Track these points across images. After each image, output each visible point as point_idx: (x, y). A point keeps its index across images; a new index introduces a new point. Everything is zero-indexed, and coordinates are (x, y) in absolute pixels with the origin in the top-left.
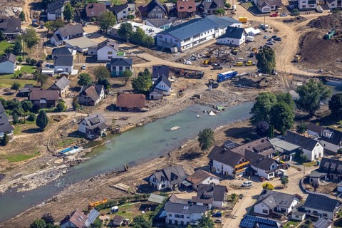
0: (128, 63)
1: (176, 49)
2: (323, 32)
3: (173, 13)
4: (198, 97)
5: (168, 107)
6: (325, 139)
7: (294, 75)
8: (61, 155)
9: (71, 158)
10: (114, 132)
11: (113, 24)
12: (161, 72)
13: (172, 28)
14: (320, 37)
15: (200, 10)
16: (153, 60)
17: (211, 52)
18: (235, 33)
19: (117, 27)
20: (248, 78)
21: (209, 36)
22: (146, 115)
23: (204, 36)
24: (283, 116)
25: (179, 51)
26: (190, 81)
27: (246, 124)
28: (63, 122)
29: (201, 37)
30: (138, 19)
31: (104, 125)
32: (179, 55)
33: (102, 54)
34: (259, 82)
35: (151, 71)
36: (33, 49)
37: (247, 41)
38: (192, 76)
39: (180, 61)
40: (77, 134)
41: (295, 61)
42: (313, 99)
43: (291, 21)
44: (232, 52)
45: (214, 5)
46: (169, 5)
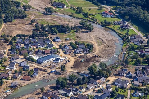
0: (28, 67)
1: (42, 63)
2: (81, 60)
3: (44, 53)
4: (45, 77)
5: (36, 79)
6: (73, 90)
7: (71, 71)
8: (5, 92)
9: (7, 93)
10: (20, 86)
11: (27, 56)
12: (36, 70)
13: (43, 57)
14: (80, 61)
15: (51, 52)
16: (36, 66)
17: (50, 65)
18: (57, 59)
19: (28, 57)
20: (58, 72)
22: (30, 81)
23: (50, 60)
24: (64, 84)
25: (43, 64)
26: (44, 72)
27: (54, 85)
28: (8, 83)
29: (49, 60)
30: (35, 54)
31: (18, 85)
32: (43, 65)
33: (23, 64)
34: (61, 73)
35: (33, 69)
36: (6, 62)
37: (61, 62)
38: (44, 71)
39: (42, 67)
40: (11, 87)
41: (72, 68)
42: (72, 79)
43: (74, 56)
44: (56, 65)
45: (54, 51)
46: (43, 51)
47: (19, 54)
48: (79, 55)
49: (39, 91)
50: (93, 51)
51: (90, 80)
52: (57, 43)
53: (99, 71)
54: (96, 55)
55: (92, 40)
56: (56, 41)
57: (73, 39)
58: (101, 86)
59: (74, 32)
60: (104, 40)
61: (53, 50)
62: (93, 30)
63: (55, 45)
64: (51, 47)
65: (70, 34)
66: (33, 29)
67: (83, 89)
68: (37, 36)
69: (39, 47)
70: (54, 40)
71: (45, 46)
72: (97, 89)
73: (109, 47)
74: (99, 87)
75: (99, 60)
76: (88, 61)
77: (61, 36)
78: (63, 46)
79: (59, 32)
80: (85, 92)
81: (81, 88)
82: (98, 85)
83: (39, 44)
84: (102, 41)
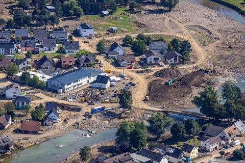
1: (61, 91)
2: (164, 80)
3: (58, 65)
4: (78, 124)
5: (57, 131)
6: (169, 154)
7: (145, 109)
10: (19, 148)
11: (16, 73)
12: (52, 107)
13: (58, 76)
14: (163, 83)
15: (77, 63)
16: (45, 98)
17: (86, 93)
18: (103, 80)
19: (19, 74)
20: (113, 111)
21: (84, 82)
22: (41, 136)
23: (81, 81)
24: (139, 138)
25: (64, 92)
26: (72, 113)
27: (111, 143)
29: (79, 83)
30: (34, 69)
31: (12, 143)
32: (63, 95)
33: (10, 93)
34: (121, 114)
35: (44, 105)
37: (111, 86)
38: (73, 110)
39: (64, 99)
41: (145, 100)
42: (159, 126)
43: (142, 72)
44: (101, 93)
45: (87, 60)
46: (56, 60)
48: (158, 69)
50: (192, 60)
51: (204, 129)
52: (86, 40)
54: (204, 68)
55: (181, 33)
56: (84, 34)
57: (128, 29)
58: (238, 142)
59: (126, 13)
60: (211, 31)
61: (84, 57)
62: (177, 7)
63: (86, 46)
64: (75, 51)
65: (116, 18)
66: (9, 5)
67: (193, 151)
68: (26, 22)
69: (40, 49)
70: (77, 33)
71: (56, 49)
72: (230, 150)
73: (230, 47)
74: (232, 145)
75: (213, 80)
76: (184, 84)
77: (93, 22)
78: (106, 45)
79: (86, 14)
80: (199, 157)
81: (189, 149)
82: (230, 141)
83: (37, 44)
84: (208, 34)
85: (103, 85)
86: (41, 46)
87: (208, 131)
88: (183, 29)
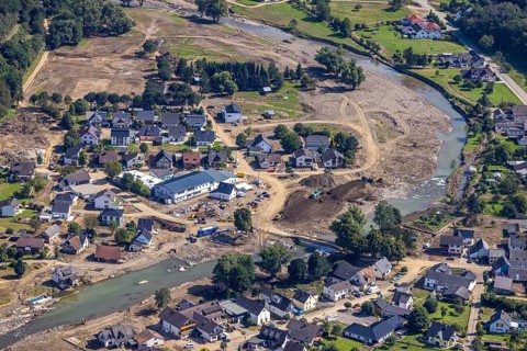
0: (118, 213)
1: (170, 201)
2: (311, 191)
3: (179, 164)
4: (175, 251)
5: (144, 260)
6: (273, 303)
7: (271, 234)
8: (30, 304)
9: (37, 307)
10: (86, 283)
11: (118, 173)
12: (146, 224)
13: (173, 179)
14: (307, 196)
15: (204, 162)
16: (146, 210)
17: (199, 206)
18: (226, 188)
19: (121, 176)
20: (227, 234)
21: (204, 189)
22: (120, 266)
23: (199, 189)
24: (240, 279)
25: (173, 202)
26: (173, 234)
27: (207, 282)
28: (41, 270)
29: (196, 190)
30: (146, 168)
31: (76, 277)
32: (172, 207)
33: (100, 203)
34: (235, 239)
35: (136, 222)
36: (40, 192)
37: (238, 196)
38: (176, 230)
39: (170, 213)
40: (50, 283)
42: (273, 263)
43: (286, 177)
44: (221, 207)
45: (217, 158)
46: (178, 155)
47: (91, 166)
48: (307, 174)
49: (150, 301)
50: (358, 162)
51: (335, 268)
52: (230, 127)
53: (370, 237)
54: (368, 176)
55: (357, 122)
56: (228, 119)
57: (289, 113)
58: (374, 289)
59: (294, 90)
60: (398, 121)
61: (213, 154)
62: (363, 84)
63: (223, 136)
64: (208, 143)
65: (279, 98)
66: (150, 73)
67: (308, 301)
68: (159, 99)
69: (164, 140)
70: (220, 118)
71: (186, 139)
72: (361, 301)
73: (414, 146)
74: (367, 292)
75: (375, 195)
76: (334, 197)
77: (248, 102)
78: (251, 138)
79: (241, 89)
80: (317, 309)
81: (302, 297)
82: (366, 287)
83: (164, 131)
84: (393, 125)
85: (226, 195)
86: (166, 135)
87: (339, 272)
88: (362, 117)
